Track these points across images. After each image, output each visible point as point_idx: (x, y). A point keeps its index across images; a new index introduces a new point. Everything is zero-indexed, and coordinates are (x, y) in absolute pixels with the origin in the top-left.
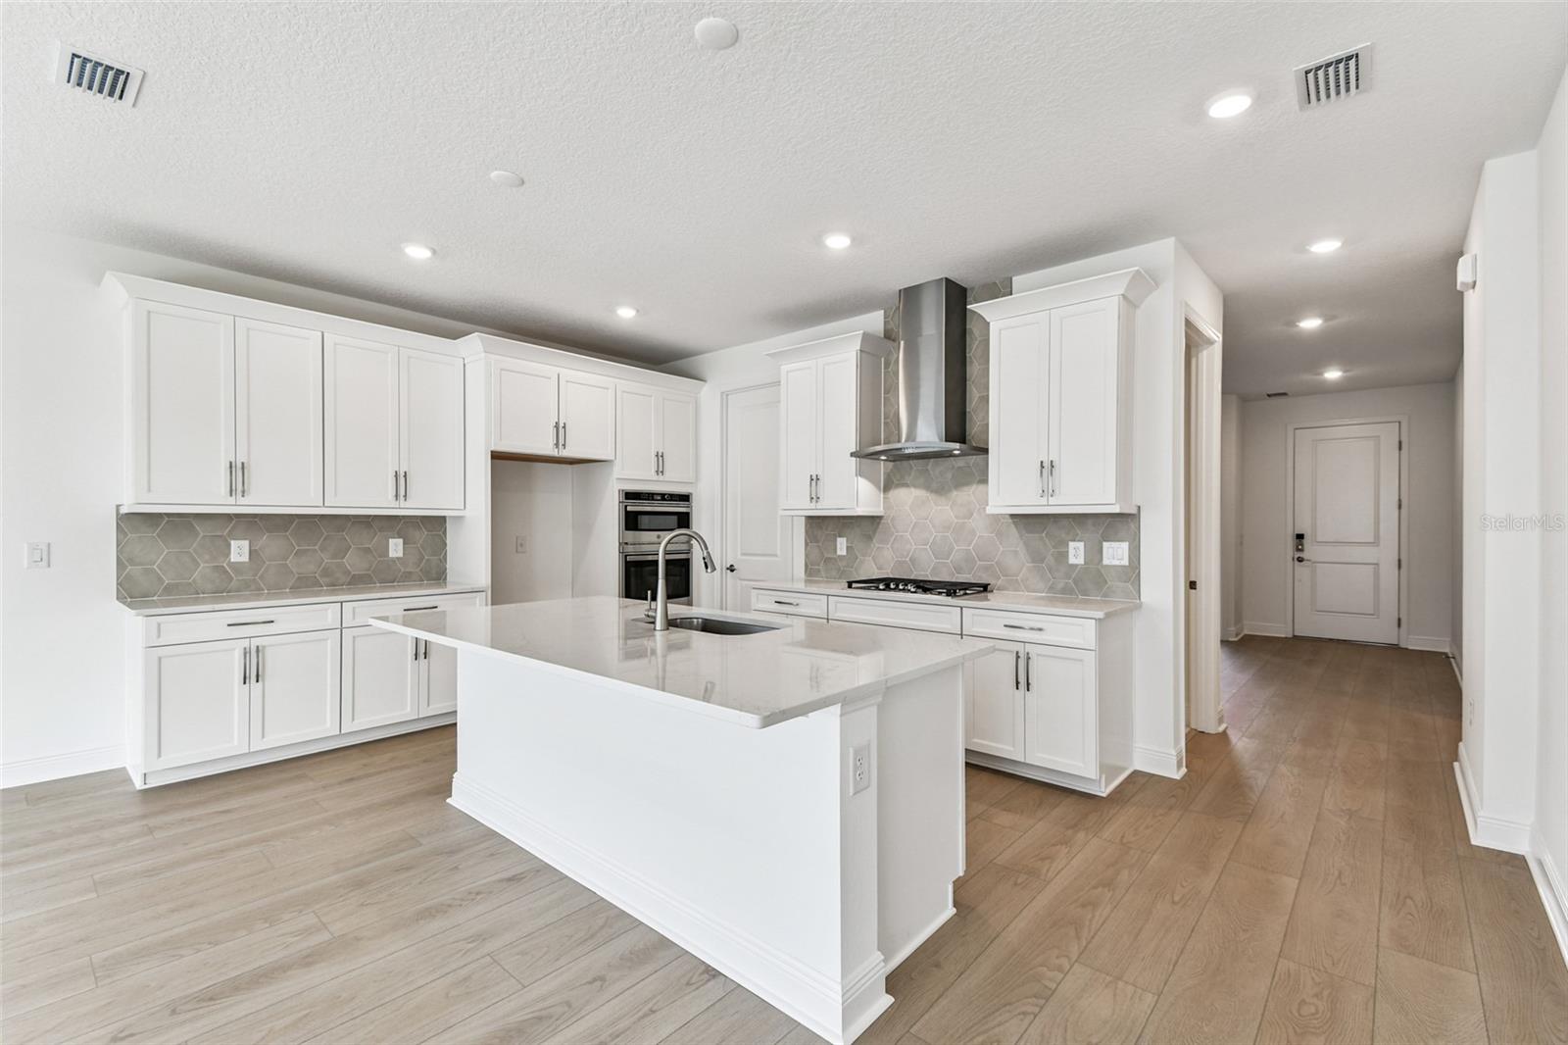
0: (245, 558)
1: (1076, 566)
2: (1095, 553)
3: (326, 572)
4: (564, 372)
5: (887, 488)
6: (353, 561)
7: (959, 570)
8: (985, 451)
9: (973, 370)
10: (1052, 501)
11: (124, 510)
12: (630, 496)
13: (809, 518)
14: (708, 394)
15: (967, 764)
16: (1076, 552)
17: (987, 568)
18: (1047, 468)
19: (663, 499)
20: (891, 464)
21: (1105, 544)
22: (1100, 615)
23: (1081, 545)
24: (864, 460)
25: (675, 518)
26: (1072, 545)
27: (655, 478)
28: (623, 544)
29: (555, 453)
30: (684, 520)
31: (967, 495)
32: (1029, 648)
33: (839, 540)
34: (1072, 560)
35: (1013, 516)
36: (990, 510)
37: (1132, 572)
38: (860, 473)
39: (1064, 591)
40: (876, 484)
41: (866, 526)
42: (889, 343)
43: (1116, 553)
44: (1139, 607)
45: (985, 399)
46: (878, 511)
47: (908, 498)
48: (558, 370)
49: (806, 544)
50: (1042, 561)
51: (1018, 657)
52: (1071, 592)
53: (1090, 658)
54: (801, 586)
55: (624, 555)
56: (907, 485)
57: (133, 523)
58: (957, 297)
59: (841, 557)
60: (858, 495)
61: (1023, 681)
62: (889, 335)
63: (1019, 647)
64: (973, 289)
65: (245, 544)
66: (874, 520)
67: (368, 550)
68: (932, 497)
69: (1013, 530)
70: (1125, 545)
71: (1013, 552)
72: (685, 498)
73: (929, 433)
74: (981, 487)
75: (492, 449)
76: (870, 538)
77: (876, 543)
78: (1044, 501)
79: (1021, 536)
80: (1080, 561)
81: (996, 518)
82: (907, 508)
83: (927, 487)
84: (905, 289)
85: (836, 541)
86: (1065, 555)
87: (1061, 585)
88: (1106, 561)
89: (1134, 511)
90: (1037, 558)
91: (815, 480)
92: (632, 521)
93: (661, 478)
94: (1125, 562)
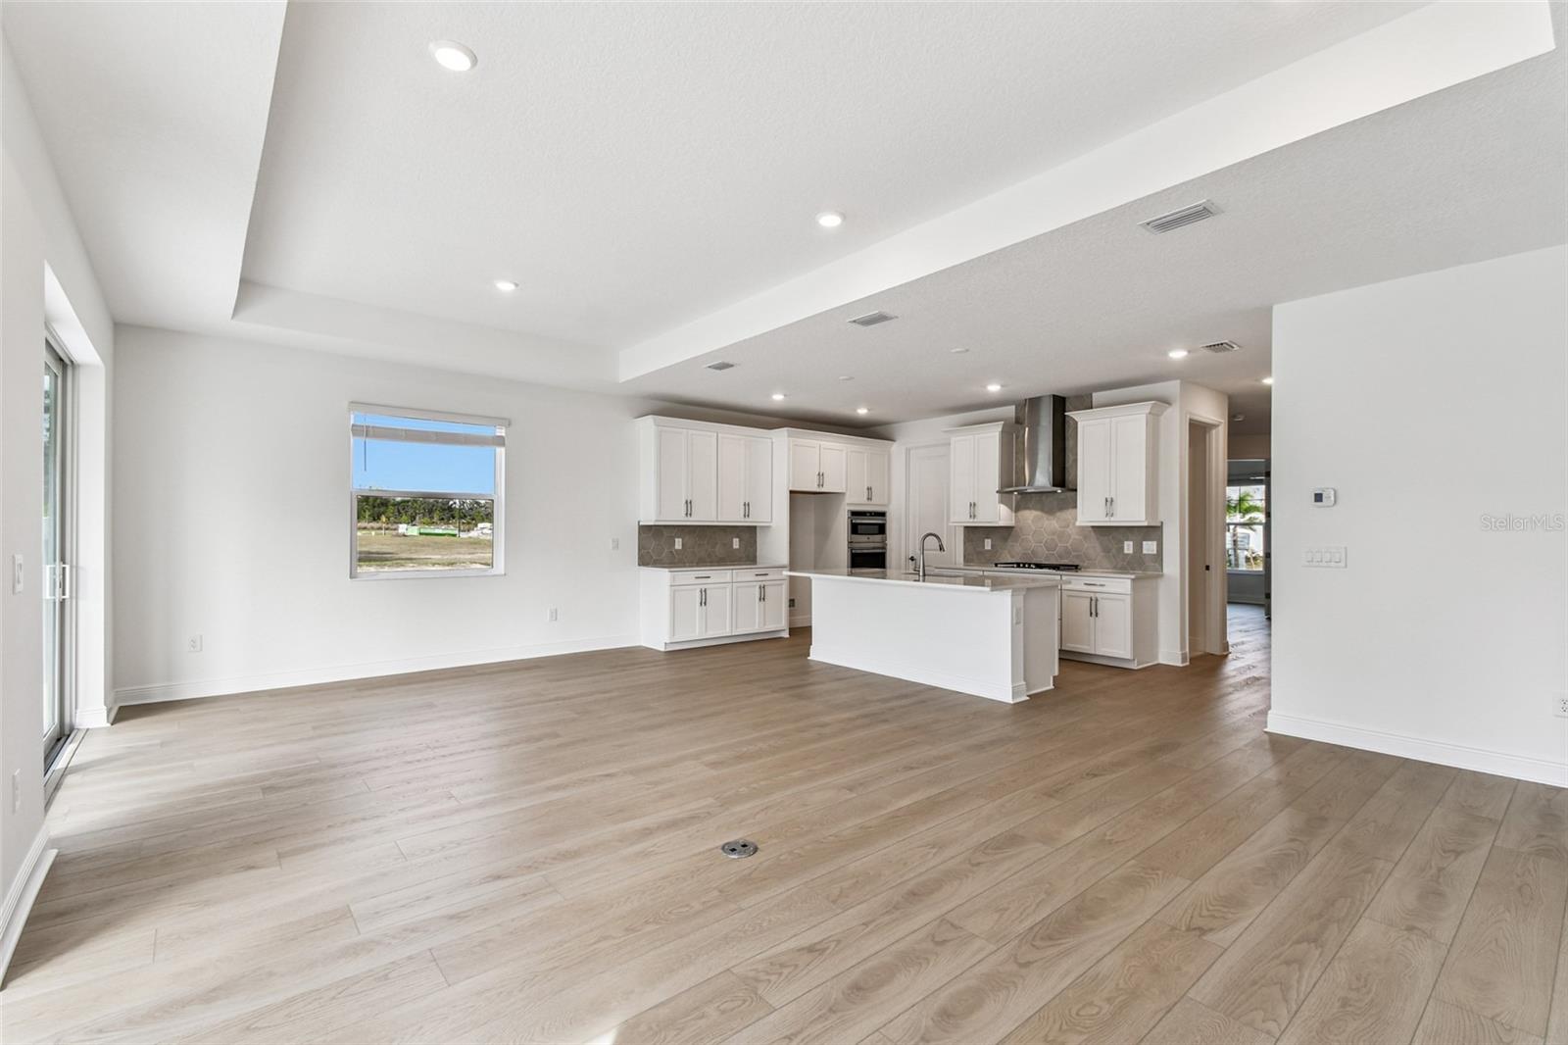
0: (680, 548)
1: (1128, 554)
2: (1138, 547)
3: (709, 555)
4: (822, 443)
5: (1017, 510)
6: (719, 550)
7: (1061, 557)
8: (1076, 490)
9: (1069, 443)
10: (1112, 519)
11: (641, 524)
12: (854, 514)
13: (966, 527)
14: (896, 449)
15: (1060, 659)
16: (1128, 547)
17: (1077, 557)
18: (1109, 502)
19: (871, 515)
20: (1019, 497)
21: (1144, 543)
22: (1133, 577)
23: (1131, 543)
24: (1004, 495)
25: (877, 527)
26: (1126, 543)
27: (867, 502)
28: (850, 542)
29: (818, 490)
30: (882, 529)
31: (1066, 514)
32: (1098, 595)
33: (986, 540)
34: (1126, 551)
35: (1093, 527)
36: (1078, 524)
37: (1159, 557)
38: (1001, 502)
39: (1120, 569)
40: (1010, 508)
41: (1003, 533)
42: (1019, 426)
43: (1150, 547)
44: (1162, 576)
45: (1076, 461)
46: (1011, 523)
47: (1030, 516)
48: (819, 442)
49: (965, 543)
50: (1109, 552)
51: (1091, 600)
52: (1126, 569)
53: (1128, 599)
54: (962, 566)
55: (851, 549)
56: (1028, 508)
57: (645, 530)
58: (1060, 404)
59: (988, 551)
60: (999, 514)
61: (1094, 612)
62: (1018, 421)
63: (1092, 595)
64: (1069, 398)
65: (680, 540)
66: (1009, 529)
67: (725, 545)
68: (1044, 515)
69: (1093, 534)
70: (1155, 543)
71: (1093, 547)
72: (883, 514)
73: (1043, 479)
74: (1074, 510)
75: (791, 489)
76: (1006, 539)
77: (1010, 543)
78: (1107, 519)
79: (1098, 539)
80: (1131, 552)
81: (1083, 528)
82: (1030, 522)
83: (1042, 510)
84: (1030, 399)
85: (984, 542)
86: (1122, 548)
87: (1119, 566)
88: (1145, 552)
89: (1159, 525)
90: (1106, 550)
91: (973, 505)
92: (855, 529)
93: (870, 502)
94: (1155, 552)
